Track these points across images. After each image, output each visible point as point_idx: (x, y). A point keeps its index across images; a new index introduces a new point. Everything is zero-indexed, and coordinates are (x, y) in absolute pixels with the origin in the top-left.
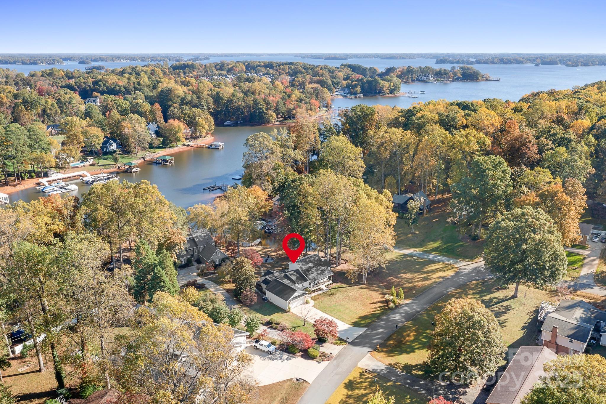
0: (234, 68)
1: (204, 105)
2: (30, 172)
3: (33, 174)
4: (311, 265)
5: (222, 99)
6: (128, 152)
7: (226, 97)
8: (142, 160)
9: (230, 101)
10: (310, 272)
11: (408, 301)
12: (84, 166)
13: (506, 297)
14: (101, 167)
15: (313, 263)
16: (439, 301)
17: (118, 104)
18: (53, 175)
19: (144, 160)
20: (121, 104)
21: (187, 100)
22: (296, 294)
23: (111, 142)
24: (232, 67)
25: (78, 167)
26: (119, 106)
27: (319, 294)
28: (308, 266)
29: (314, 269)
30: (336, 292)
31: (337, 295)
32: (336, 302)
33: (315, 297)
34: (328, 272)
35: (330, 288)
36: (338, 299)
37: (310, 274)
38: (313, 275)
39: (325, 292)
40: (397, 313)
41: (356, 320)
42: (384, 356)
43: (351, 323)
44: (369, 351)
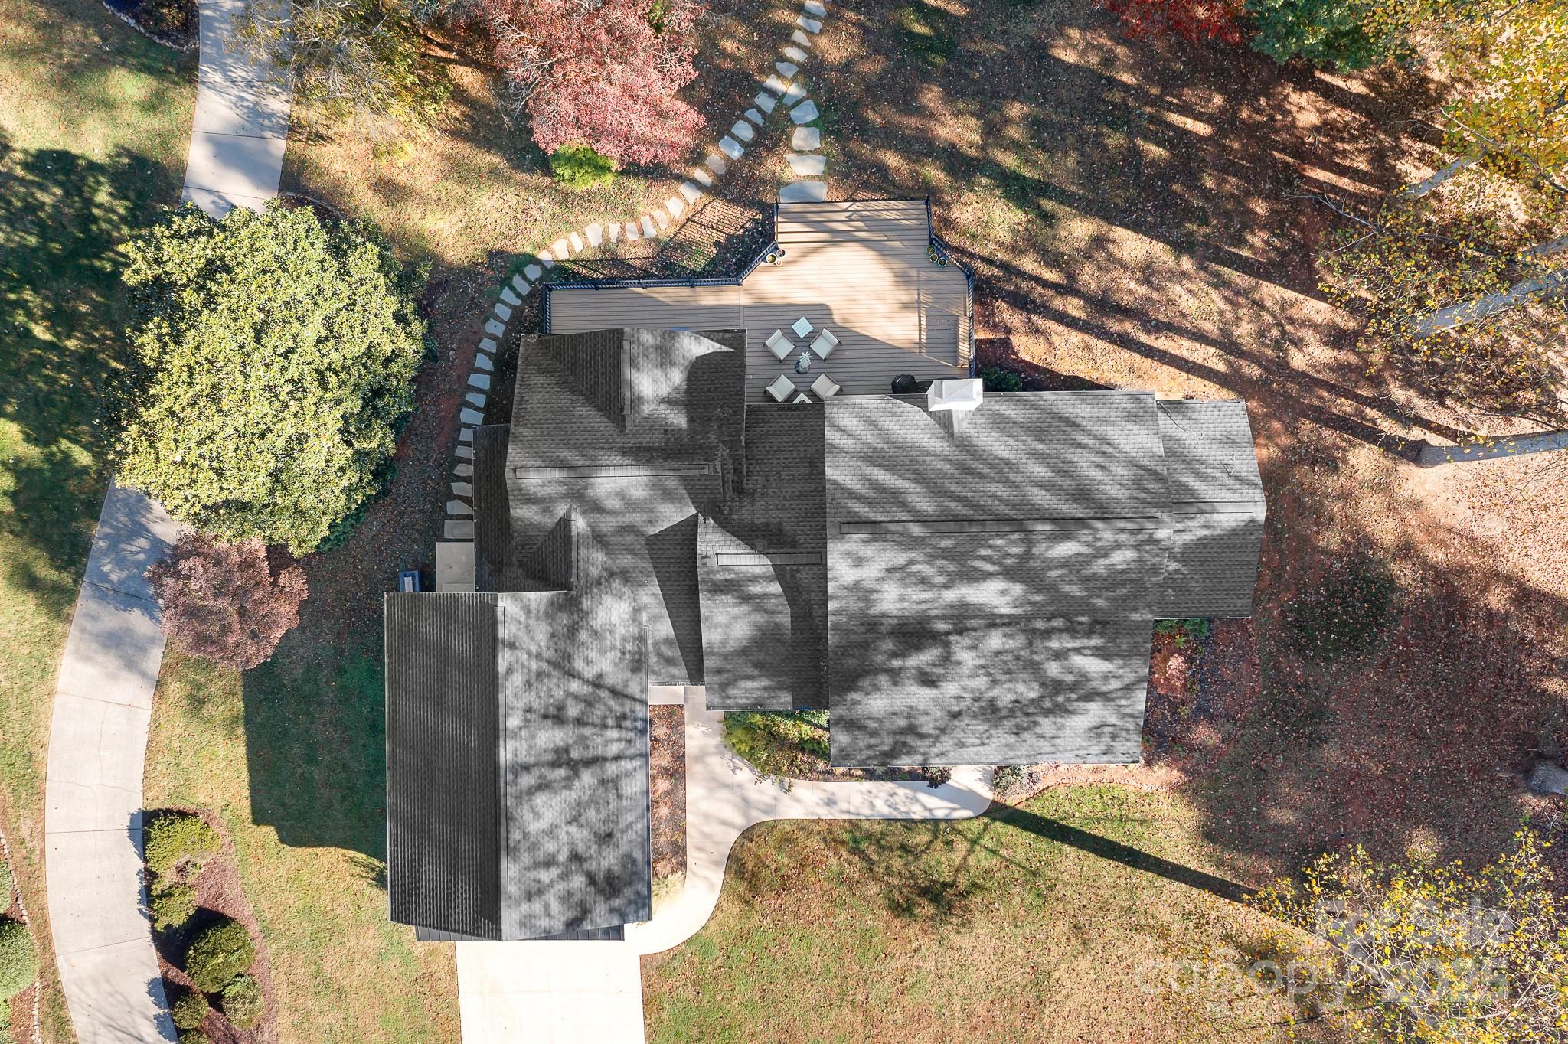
4: (993, 595)
10: (927, 658)
15: (1038, 585)
27: (854, 825)
28: (951, 596)
29: (995, 640)
30: (1004, 885)
31: (964, 941)
32: (869, 1020)
33: (787, 840)
34: (1097, 730)
35: (1011, 801)
36: (919, 994)
37: (895, 675)
38: (918, 696)
39: (933, 824)
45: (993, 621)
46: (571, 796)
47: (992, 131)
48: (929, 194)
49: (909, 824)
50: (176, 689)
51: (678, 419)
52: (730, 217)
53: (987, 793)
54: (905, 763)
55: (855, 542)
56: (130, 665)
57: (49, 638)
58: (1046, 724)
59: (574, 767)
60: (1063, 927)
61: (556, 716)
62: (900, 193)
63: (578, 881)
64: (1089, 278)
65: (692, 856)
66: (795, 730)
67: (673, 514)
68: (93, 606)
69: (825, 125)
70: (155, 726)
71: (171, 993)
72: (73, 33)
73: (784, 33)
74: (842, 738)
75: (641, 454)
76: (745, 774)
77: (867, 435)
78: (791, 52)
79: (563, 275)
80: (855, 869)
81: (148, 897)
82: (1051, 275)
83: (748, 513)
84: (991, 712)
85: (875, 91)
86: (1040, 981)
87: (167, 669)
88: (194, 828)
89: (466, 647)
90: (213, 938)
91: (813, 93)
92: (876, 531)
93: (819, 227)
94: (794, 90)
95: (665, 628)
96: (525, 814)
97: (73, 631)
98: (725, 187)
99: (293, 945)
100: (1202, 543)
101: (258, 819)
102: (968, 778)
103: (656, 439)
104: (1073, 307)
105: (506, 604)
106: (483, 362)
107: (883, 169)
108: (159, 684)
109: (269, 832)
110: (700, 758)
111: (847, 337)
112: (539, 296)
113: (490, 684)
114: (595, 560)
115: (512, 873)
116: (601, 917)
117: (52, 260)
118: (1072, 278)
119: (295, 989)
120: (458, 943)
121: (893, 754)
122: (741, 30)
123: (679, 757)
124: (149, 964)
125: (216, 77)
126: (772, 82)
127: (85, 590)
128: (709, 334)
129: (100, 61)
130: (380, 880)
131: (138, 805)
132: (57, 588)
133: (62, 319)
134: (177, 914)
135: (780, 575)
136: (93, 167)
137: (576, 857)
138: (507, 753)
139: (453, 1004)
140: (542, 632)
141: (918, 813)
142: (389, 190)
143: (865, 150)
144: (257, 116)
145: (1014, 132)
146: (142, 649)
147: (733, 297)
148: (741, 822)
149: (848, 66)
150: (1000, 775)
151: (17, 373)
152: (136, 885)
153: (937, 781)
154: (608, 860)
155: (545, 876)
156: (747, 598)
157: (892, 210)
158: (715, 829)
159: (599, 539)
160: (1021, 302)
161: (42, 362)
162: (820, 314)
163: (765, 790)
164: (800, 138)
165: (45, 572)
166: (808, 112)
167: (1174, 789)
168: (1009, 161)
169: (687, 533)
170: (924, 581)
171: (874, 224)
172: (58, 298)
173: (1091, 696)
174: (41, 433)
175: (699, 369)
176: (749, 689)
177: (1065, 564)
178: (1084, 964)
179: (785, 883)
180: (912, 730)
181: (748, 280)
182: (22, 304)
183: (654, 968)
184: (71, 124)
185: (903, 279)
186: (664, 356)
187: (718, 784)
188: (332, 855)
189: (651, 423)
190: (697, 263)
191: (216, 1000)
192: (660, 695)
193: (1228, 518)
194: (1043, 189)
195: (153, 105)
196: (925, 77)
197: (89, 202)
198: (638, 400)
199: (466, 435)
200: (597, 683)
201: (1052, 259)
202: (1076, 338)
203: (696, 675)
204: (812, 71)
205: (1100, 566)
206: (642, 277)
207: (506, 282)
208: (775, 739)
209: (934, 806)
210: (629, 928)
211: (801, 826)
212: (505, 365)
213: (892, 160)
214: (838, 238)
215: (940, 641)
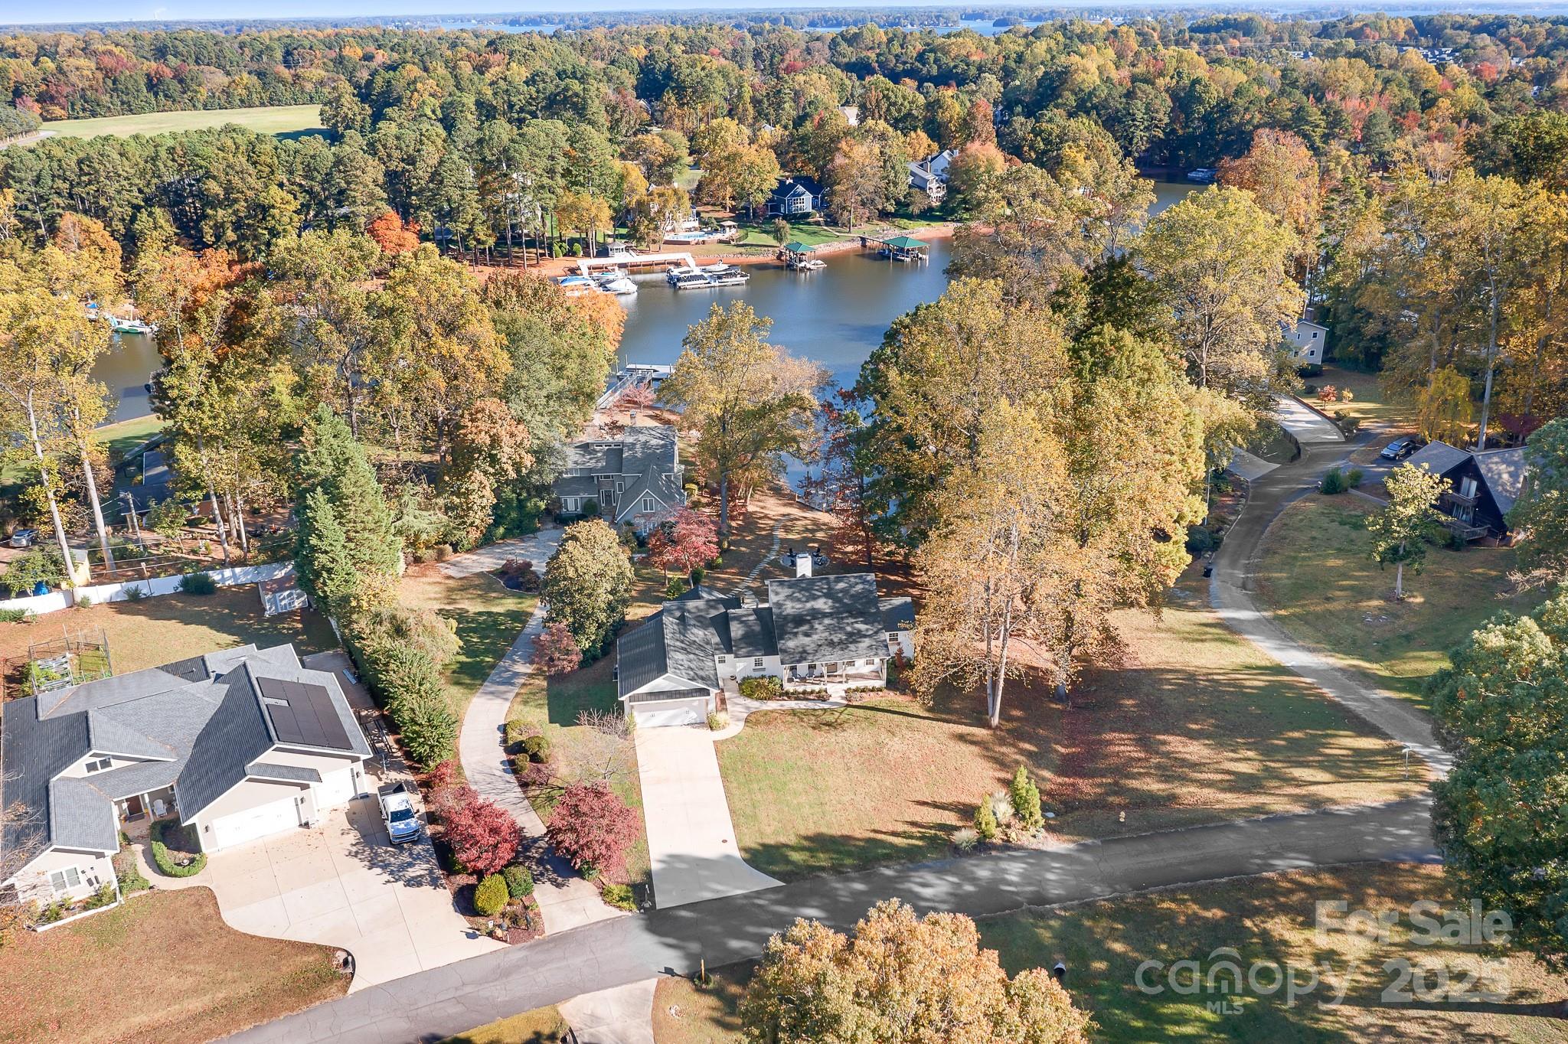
0: (1368, 31)
1: (1139, 116)
2: (572, 241)
3: (577, 246)
4: (822, 604)
5: (1200, 100)
6: (832, 221)
7: (1214, 94)
8: (858, 244)
9: (1225, 108)
10: (805, 628)
11: (1054, 844)
12: (704, 242)
13: (1523, 994)
14: (742, 250)
15: (836, 600)
16: (1184, 890)
17: (893, 99)
18: (617, 255)
19: (864, 246)
20: (900, 101)
21: (1095, 100)
22: (660, 683)
23: (800, 188)
24: (1361, 28)
25: (688, 243)
26: (894, 104)
27: (793, 710)
28: (809, 605)
29: (827, 621)
30: (857, 721)
33: (766, 714)
34: (870, 647)
35: (853, 703)
37: (796, 634)
38: (806, 640)
39: (824, 709)
40: (953, 874)
41: (792, 840)
42: (705, 1013)
43: (753, 845)
44: (669, 971)
45: (825, 615)
49: (814, 710)
50: (519, 701)
53: (843, 703)
56: (502, 697)
58: (852, 647)
68: (488, 687)
70: (511, 707)
71: (510, 762)
80: (795, 720)
81: (504, 741)
84: (831, 644)
87: (516, 697)
97: (479, 694)
99: (566, 748)
108: (513, 700)
119: (566, 757)
124: (502, 756)
127: (486, 684)
134: (516, 743)
146: (507, 693)
152: (499, 739)
156: (742, 622)
158: (738, 714)
170: (799, 600)
173: (865, 636)
177: (842, 591)
179: (768, 723)
180: (805, 651)
183: (719, 743)
187: (736, 704)
188: (584, 728)
205: (853, 591)
211: (771, 711)
215: (809, 622)
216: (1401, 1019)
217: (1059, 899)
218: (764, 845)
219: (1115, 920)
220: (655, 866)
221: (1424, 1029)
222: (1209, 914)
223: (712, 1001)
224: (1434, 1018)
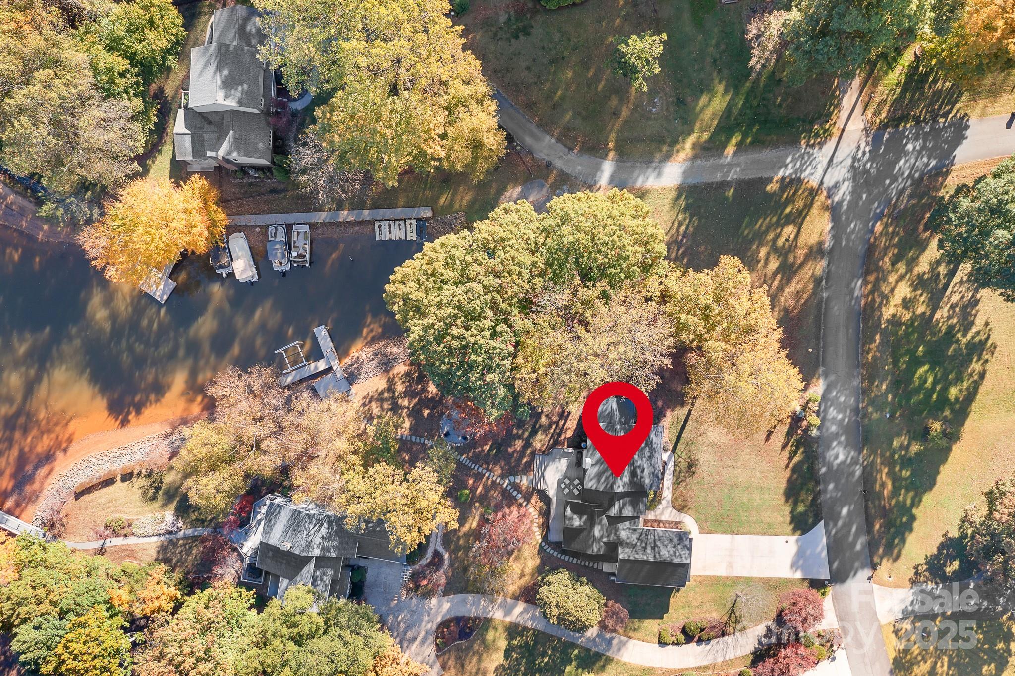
27: (674, 484)
30: (690, 451)
31: (701, 461)
32: (717, 484)
33: (676, 499)
34: (656, 435)
35: (671, 447)
36: (713, 472)
37: (642, 477)
38: (646, 472)
39: (675, 466)
40: (832, 442)
41: (787, 509)
42: (889, 564)
43: (791, 527)
44: (869, 579)
46: (662, 548)
47: (519, 437)
48: (533, 454)
49: (675, 471)
50: (631, 634)
51: (585, 517)
52: (535, 499)
53: (669, 453)
54: (660, 475)
55: (615, 487)
56: (625, 644)
57: (617, 663)
58: (654, 446)
59: (655, 545)
60: (700, 438)
61: (645, 548)
62: (532, 461)
63: (679, 547)
64: (555, 419)
65: (678, 520)
66: (651, 497)
67: (605, 521)
68: (611, 652)
69: (515, 475)
70: (639, 639)
71: (700, 641)
72: (476, 647)
73: (493, 482)
74: (654, 488)
75: (592, 527)
76: (660, 506)
77: (593, 481)
78: (498, 481)
79: (545, 538)
80: (684, 484)
81: (678, 644)
82: (554, 427)
83: (606, 505)
84: (651, 457)
85: (508, 463)
86: (712, 444)
87: (626, 636)
88: (663, 633)
89: (628, 566)
90: (688, 629)
91: (508, 477)
92: (613, 483)
93: (539, 480)
94: (507, 481)
95: (627, 523)
96: (664, 557)
97: (616, 657)
98: (528, 499)
99: (691, 612)
100: (619, 411)
101: (662, 618)
102: (665, 457)
103: (588, 524)
104: (561, 423)
105: (621, 557)
106: (563, 557)
107: (526, 463)
108: (630, 638)
109: (665, 615)
110: (656, 516)
111: (565, 476)
112: (549, 544)
113: (636, 561)
114: (612, 538)
115: (676, 560)
116: (687, 543)
117: (529, 655)
118: (554, 423)
119: (701, 612)
120: (692, 574)
121: (658, 477)
122: (492, 492)
123: (655, 521)
124: (693, 645)
125: (491, 614)
126: (504, 486)
127: (607, 654)
128: (566, 508)
129: (484, 641)
130: (678, 590)
131: (657, 645)
132: (606, 660)
133: (544, 654)
134: (682, 638)
135: (619, 500)
136: (509, 644)
137: (674, 547)
138: (652, 560)
139: (707, 577)
140: (627, 550)
141: (672, 469)
142: (522, 575)
143: (522, 466)
144: (500, 606)
145: (520, 432)
146: (620, 642)
147: (554, 500)
148: (670, 509)
149: (501, 468)
150: (665, 449)
151: (555, 666)
152: (675, 647)
153: (665, 464)
154: (675, 540)
155: (677, 554)
156: (623, 507)
157: (537, 462)
158: (673, 514)
159: (608, 536)
160: (559, 435)
161: (553, 660)
162: (560, 482)
163: (664, 502)
164: (518, 481)
165: (602, 663)
166: (512, 478)
167: (672, 411)
168: (527, 434)
169: (608, 517)
171: (540, 467)
172: (539, 655)
174: (570, 662)
175: (574, 511)
176: (642, 507)
178: (709, 434)
179: (686, 500)
181: (551, 496)
182: (539, 664)
183: (702, 531)
184: (498, 649)
185: (553, 461)
186: (571, 519)
187: (662, 513)
188: (671, 601)
189: (585, 523)
190: (545, 507)
191: (702, 630)
192: (641, 525)
193: (615, 406)
194: (534, 426)
195: (495, 629)
196: (507, 450)
197: (517, 646)
198: (580, 525)
199: (579, 562)
200: (638, 539)
201: (550, 426)
202: (568, 422)
203: (638, 517)
204: (502, 476)
206: (547, 519)
207: (545, 550)
208: (653, 500)
209: (671, 464)
210: (690, 537)
211: (673, 495)
212: (564, 552)
213: (525, 460)
214: (543, 475)
215: (635, 469)
216: (949, 299)
217: (857, 402)
218: (791, 523)
219: (873, 383)
220: (798, 575)
221: (957, 294)
222: (878, 342)
223: (884, 561)
224: (953, 287)
